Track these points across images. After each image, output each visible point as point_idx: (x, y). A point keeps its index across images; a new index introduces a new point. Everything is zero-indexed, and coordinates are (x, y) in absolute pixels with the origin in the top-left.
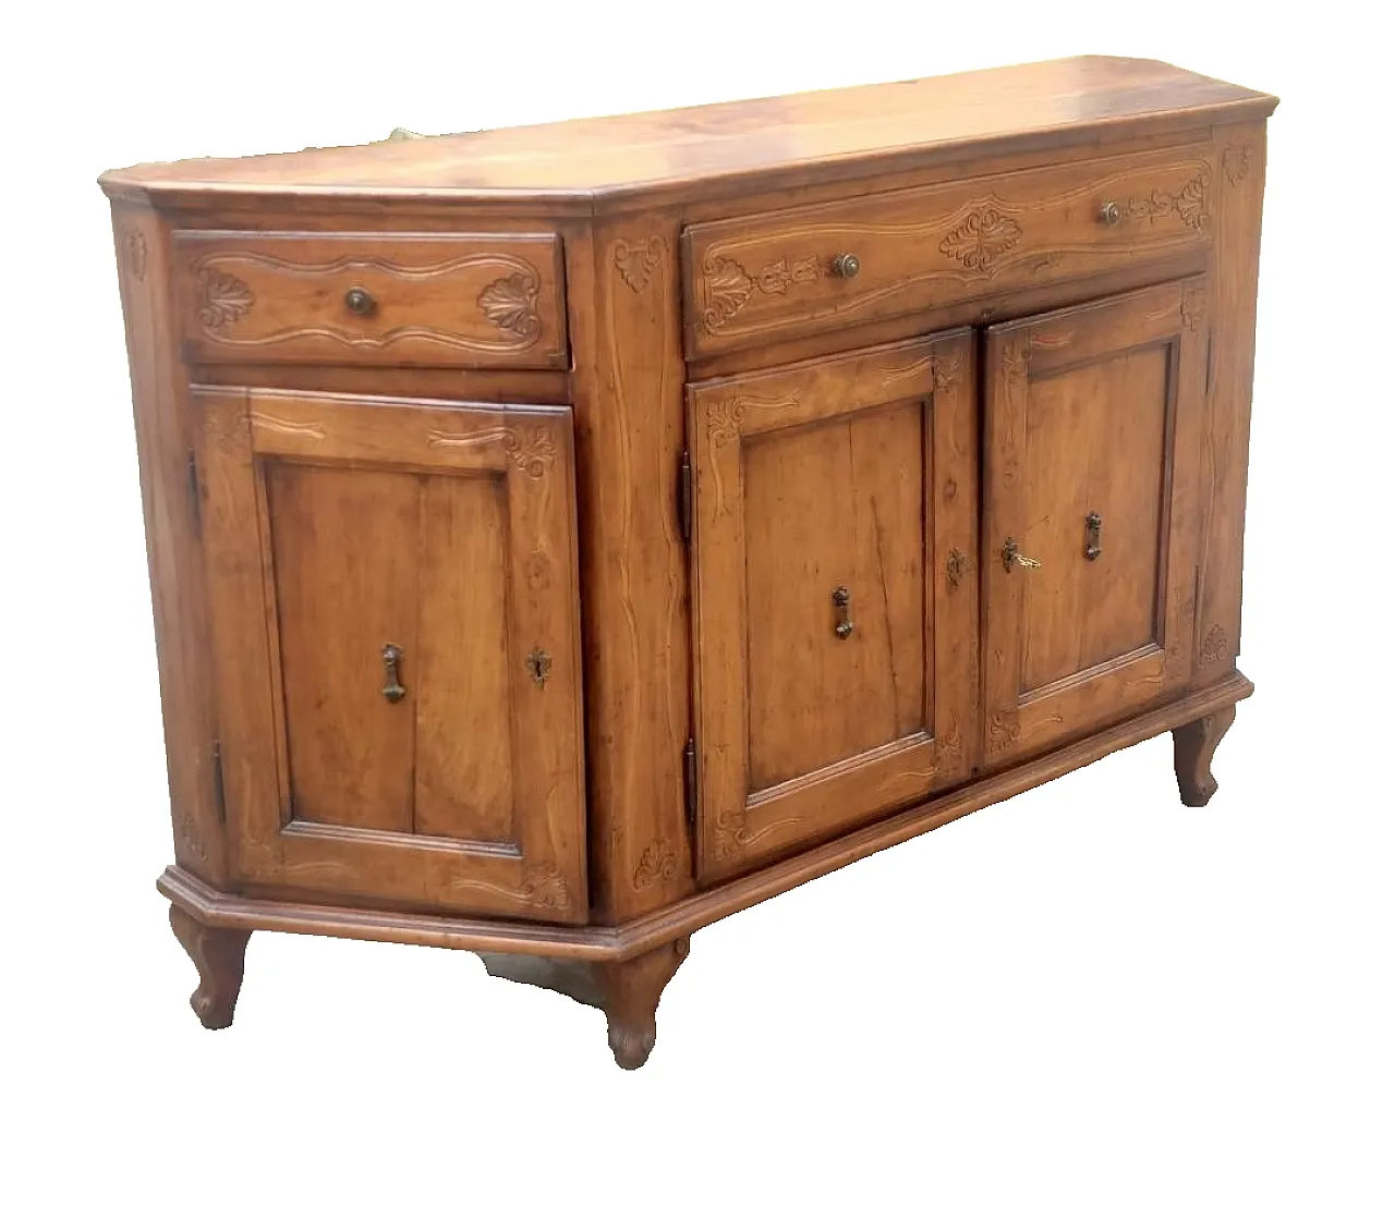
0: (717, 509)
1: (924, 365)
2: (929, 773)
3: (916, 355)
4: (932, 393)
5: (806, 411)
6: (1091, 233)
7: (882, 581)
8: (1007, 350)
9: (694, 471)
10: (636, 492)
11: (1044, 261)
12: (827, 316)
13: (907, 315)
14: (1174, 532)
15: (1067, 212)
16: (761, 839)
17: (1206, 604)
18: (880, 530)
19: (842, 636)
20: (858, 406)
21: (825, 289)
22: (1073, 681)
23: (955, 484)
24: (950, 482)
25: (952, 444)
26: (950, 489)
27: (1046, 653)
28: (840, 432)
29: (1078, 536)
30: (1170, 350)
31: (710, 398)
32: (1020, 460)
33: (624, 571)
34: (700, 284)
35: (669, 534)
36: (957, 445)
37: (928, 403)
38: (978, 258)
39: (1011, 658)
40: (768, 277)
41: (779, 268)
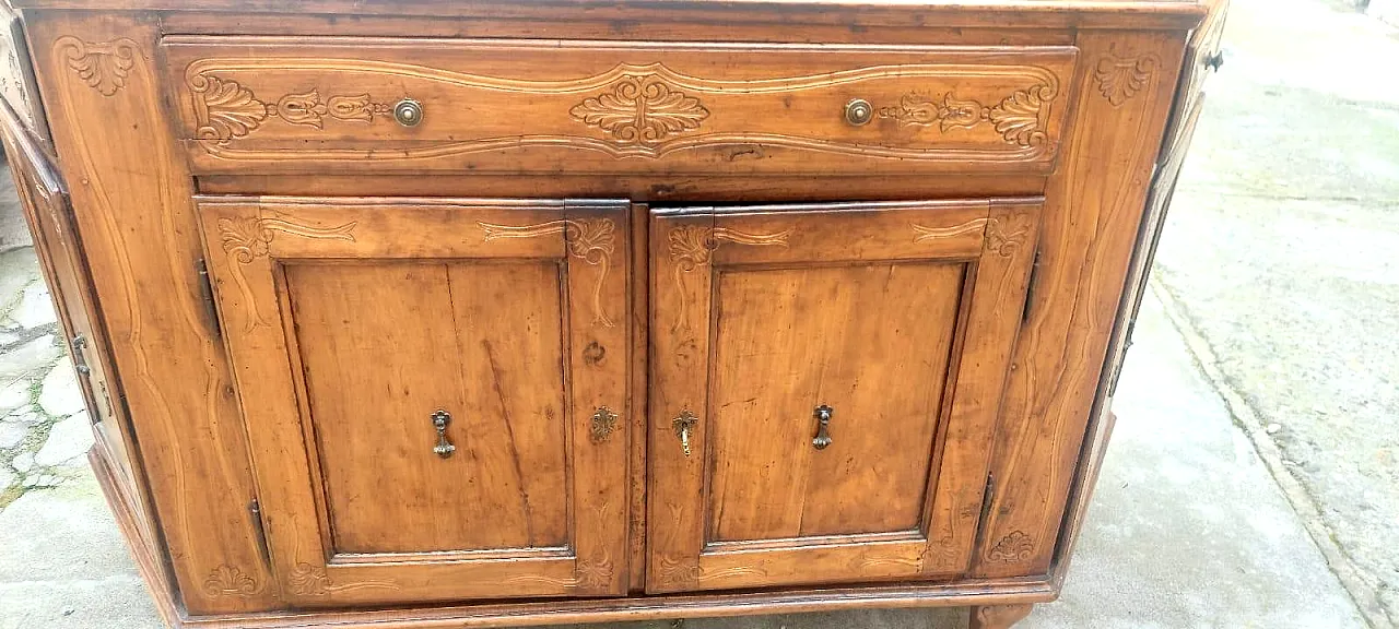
0: (248, 319)
1: (552, 230)
2: (572, 582)
3: (538, 216)
4: (566, 257)
5: (367, 247)
6: (832, 128)
7: (504, 415)
8: (678, 236)
9: (212, 278)
10: (140, 284)
11: (750, 149)
12: (397, 159)
13: (522, 174)
14: (952, 443)
15: (788, 100)
16: (352, 591)
17: (1003, 512)
18: (498, 373)
19: (446, 456)
20: (449, 253)
21: (385, 129)
22: (788, 544)
23: (602, 349)
24: (595, 345)
25: (598, 311)
26: (595, 352)
27: (752, 514)
28: (425, 273)
29: (805, 423)
30: (967, 271)
31: (221, 214)
32: (699, 345)
33: (139, 352)
34: (186, 99)
35: (197, 328)
36: (605, 312)
37: (562, 265)
38: (637, 131)
39: (690, 512)
40: (291, 106)
41: (310, 99)
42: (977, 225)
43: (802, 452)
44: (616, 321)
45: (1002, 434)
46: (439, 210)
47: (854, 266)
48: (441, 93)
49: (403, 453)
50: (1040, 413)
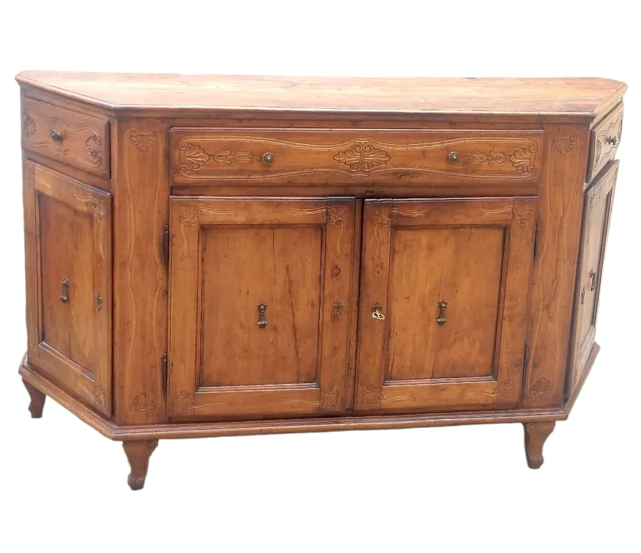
0: (183, 254)
1: (321, 211)
2: (317, 404)
3: (316, 205)
4: (326, 224)
5: (241, 219)
6: (442, 165)
7: (291, 305)
8: (376, 212)
9: (170, 235)
10: (137, 238)
11: (408, 173)
12: (258, 178)
13: (311, 186)
14: (505, 323)
15: (424, 153)
16: (206, 409)
17: (535, 366)
18: (291, 283)
19: (263, 326)
20: (276, 222)
21: (256, 166)
22: (426, 382)
23: (340, 270)
24: (336, 267)
25: (338, 249)
26: (336, 271)
27: (408, 363)
28: (265, 232)
29: (434, 311)
30: (505, 230)
31: (181, 204)
32: (384, 266)
33: (129, 271)
34: (177, 153)
35: (158, 260)
36: (342, 251)
37: (324, 228)
38: (360, 166)
39: (377, 361)
40: (220, 156)
41: (227, 153)
42: (508, 209)
43: (432, 328)
44: (346, 255)
45: (529, 320)
46: (274, 202)
47: (455, 228)
48: (281, 151)
49: (242, 326)
50: (547, 307)
